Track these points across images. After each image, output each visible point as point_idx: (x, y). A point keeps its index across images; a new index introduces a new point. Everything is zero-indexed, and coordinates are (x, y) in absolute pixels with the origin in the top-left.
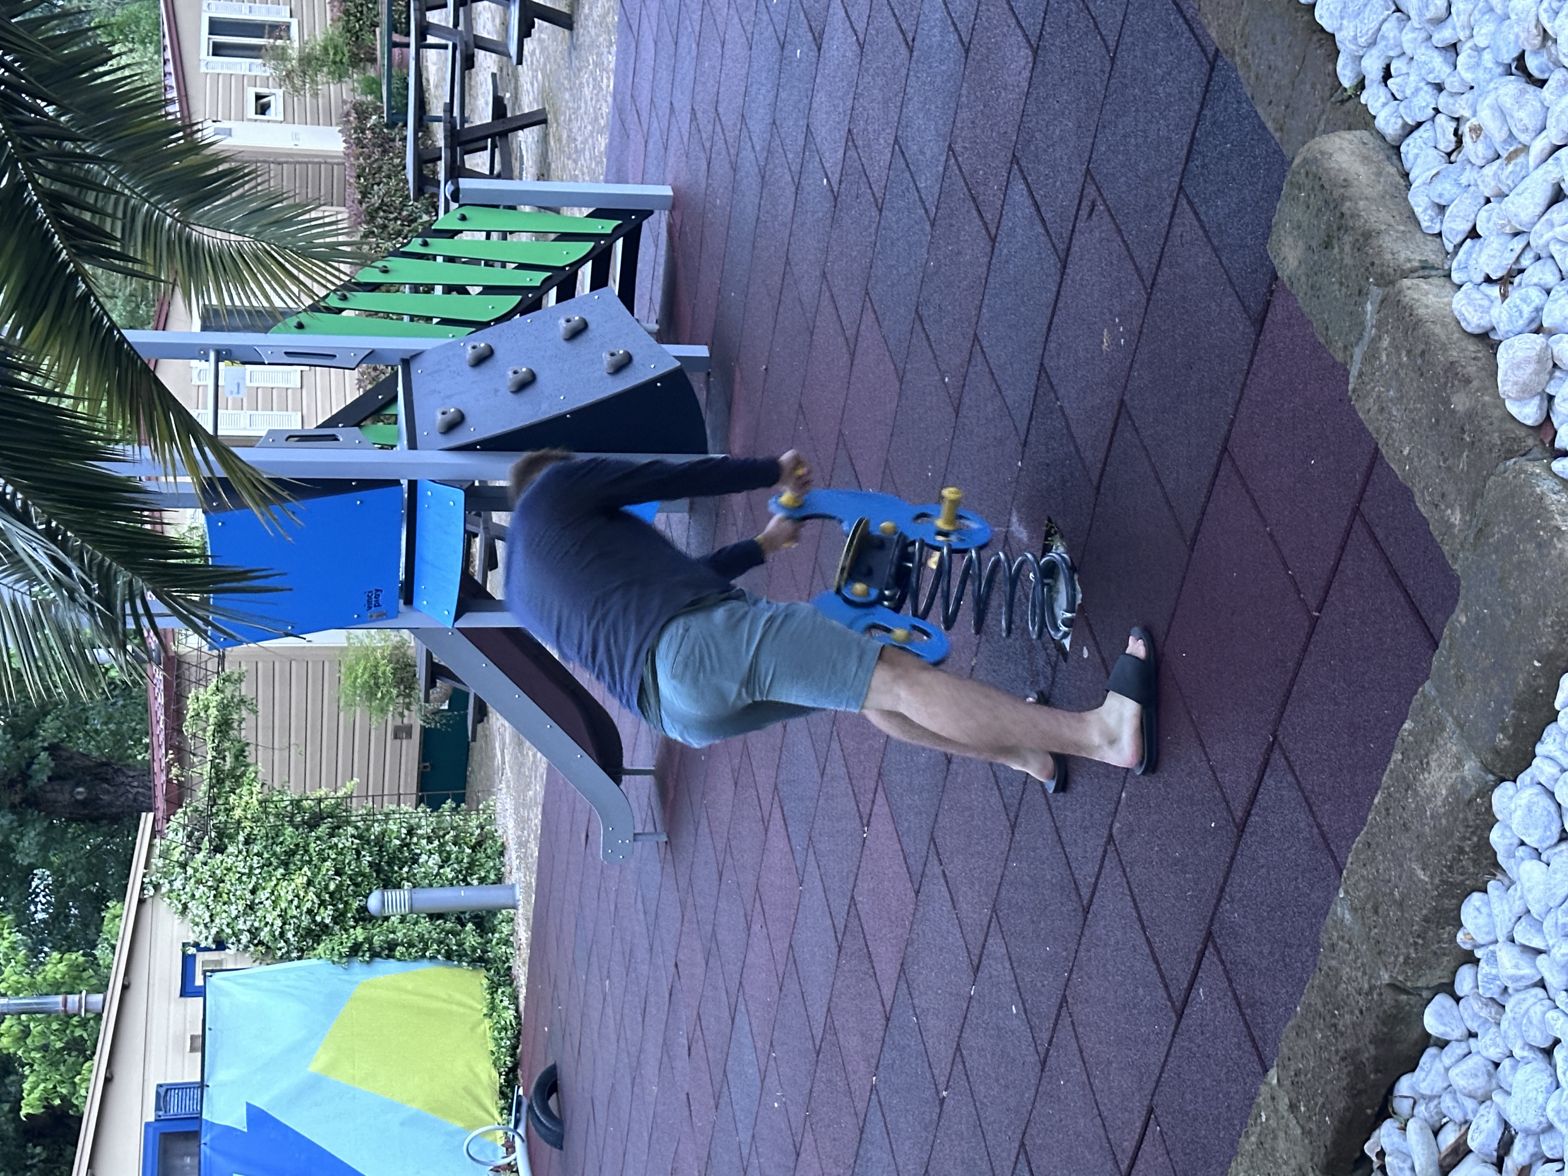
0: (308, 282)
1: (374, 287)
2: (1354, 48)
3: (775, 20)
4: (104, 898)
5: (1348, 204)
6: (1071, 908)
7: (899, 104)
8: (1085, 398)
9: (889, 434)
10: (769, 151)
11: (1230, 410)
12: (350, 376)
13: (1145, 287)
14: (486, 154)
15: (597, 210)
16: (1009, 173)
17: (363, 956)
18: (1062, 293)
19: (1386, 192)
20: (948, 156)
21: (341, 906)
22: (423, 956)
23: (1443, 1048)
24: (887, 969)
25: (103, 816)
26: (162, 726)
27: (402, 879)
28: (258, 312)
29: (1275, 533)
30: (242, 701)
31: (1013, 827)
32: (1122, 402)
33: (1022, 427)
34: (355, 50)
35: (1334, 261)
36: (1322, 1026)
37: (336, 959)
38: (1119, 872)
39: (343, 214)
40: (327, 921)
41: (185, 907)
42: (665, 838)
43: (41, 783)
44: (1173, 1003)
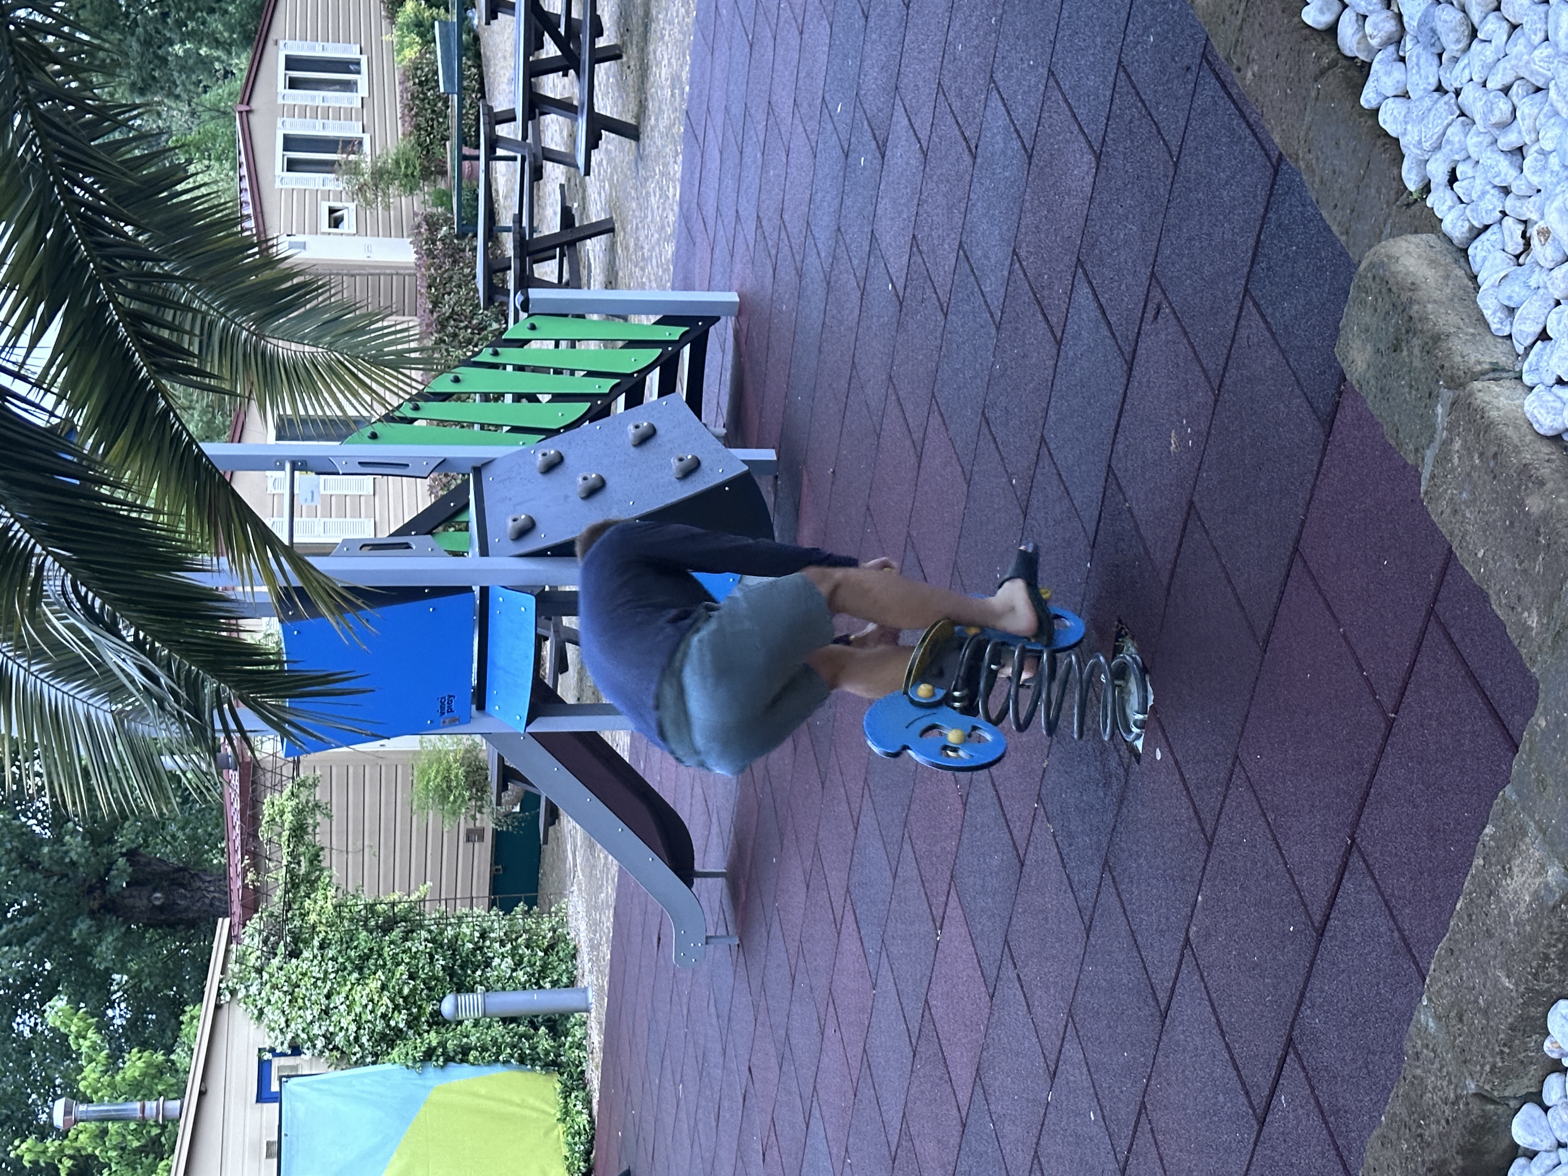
0: (380, 390)
1: (445, 397)
2: (1419, 152)
3: (840, 129)
4: (180, 1003)
5: (1416, 307)
6: (1148, 1013)
7: (963, 210)
8: (1153, 499)
9: (957, 535)
10: (834, 257)
11: (1301, 511)
12: (422, 484)
13: (1212, 389)
14: (554, 263)
15: (664, 317)
16: (1074, 278)
17: (437, 1060)
18: (1129, 394)
19: (1454, 295)
20: (1012, 260)
21: (415, 1010)
22: (497, 1060)
23: (1532, 1159)
24: (963, 1074)
25: (180, 921)
26: (238, 831)
27: (475, 983)
28: (332, 421)
29: (1349, 634)
30: (317, 806)
31: (1088, 930)
32: (1191, 504)
33: (1091, 527)
34: (426, 163)
35: (1404, 364)
36: (1407, 1136)
37: (410, 1064)
38: (1196, 977)
39: (413, 323)
40: (402, 1025)
41: (261, 1012)
42: (737, 942)
43: (119, 889)
44: (1254, 1110)
